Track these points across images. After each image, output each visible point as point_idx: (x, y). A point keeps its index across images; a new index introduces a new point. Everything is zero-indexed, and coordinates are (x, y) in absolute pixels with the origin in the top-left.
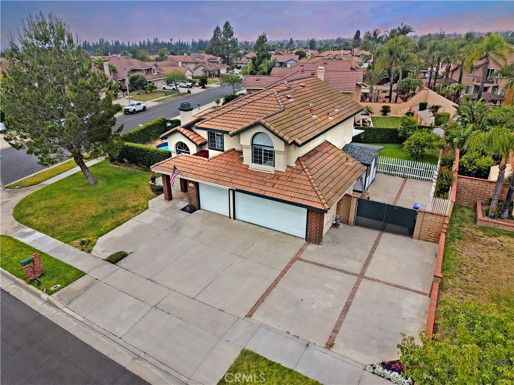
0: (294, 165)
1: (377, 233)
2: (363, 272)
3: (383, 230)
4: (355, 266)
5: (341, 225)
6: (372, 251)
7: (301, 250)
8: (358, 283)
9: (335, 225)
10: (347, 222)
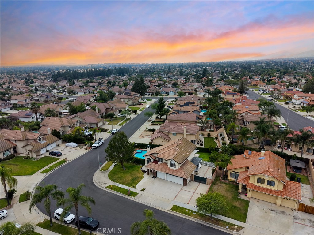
0: (180, 168)
1: (199, 183)
2: (195, 192)
3: (200, 182)
4: (193, 191)
5: (191, 181)
6: (197, 188)
7: (182, 188)
8: (193, 194)
9: (190, 182)
10: (192, 181)
